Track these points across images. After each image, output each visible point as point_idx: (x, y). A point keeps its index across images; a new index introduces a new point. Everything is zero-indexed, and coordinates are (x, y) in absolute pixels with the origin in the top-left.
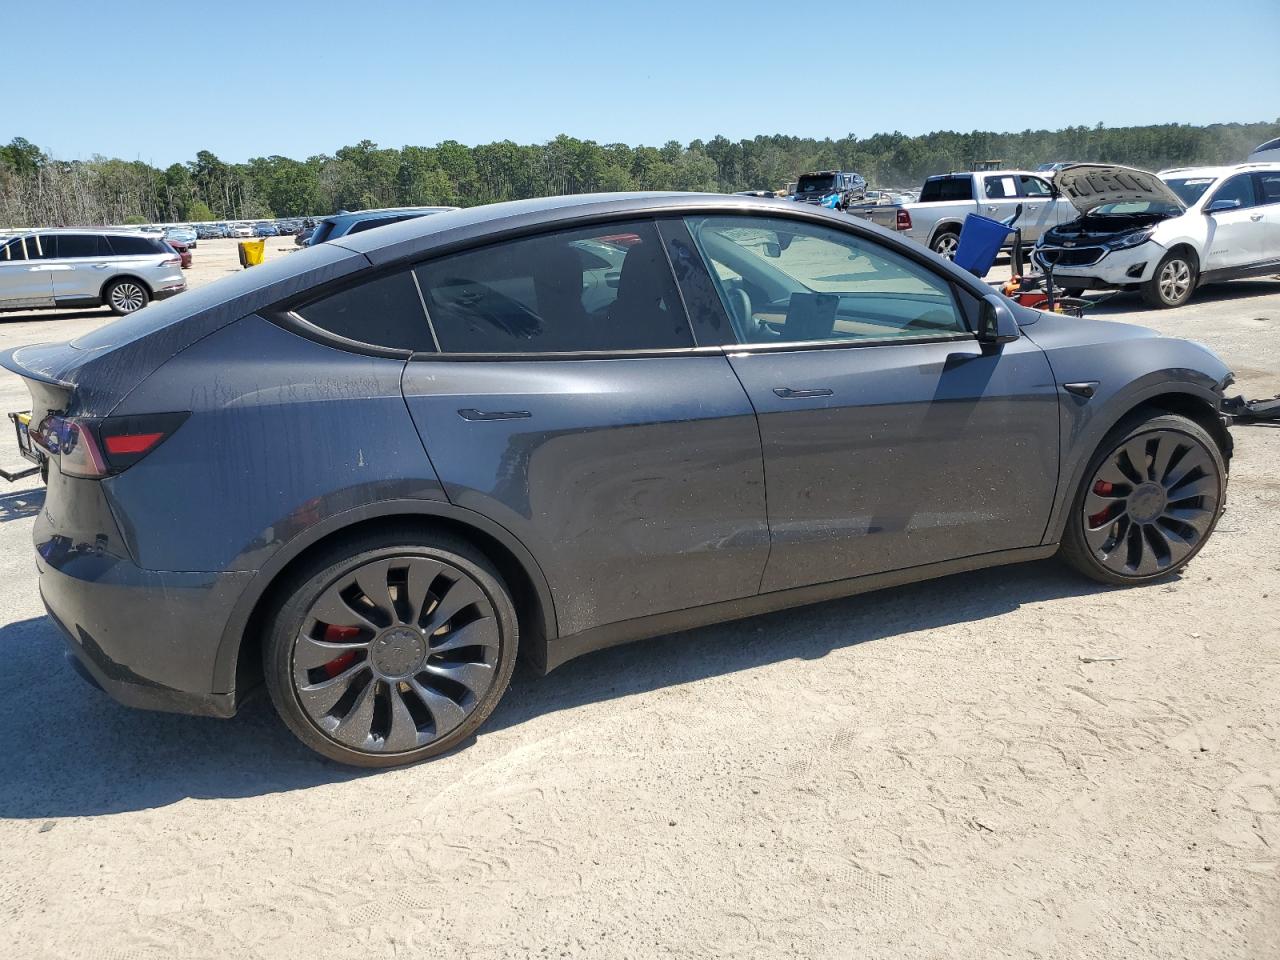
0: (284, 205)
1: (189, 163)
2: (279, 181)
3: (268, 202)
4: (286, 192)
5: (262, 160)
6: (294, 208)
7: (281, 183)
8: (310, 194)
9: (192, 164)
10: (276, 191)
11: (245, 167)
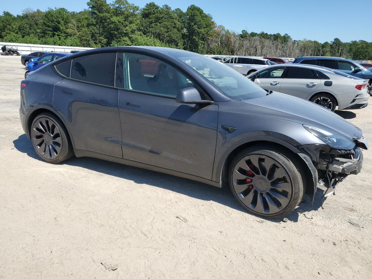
0: (358, 56)
1: (331, 42)
2: (359, 48)
3: (353, 55)
4: (360, 52)
5: (355, 42)
6: (361, 57)
7: (359, 49)
8: (369, 53)
9: (332, 42)
10: (357, 51)
11: (349, 43)
